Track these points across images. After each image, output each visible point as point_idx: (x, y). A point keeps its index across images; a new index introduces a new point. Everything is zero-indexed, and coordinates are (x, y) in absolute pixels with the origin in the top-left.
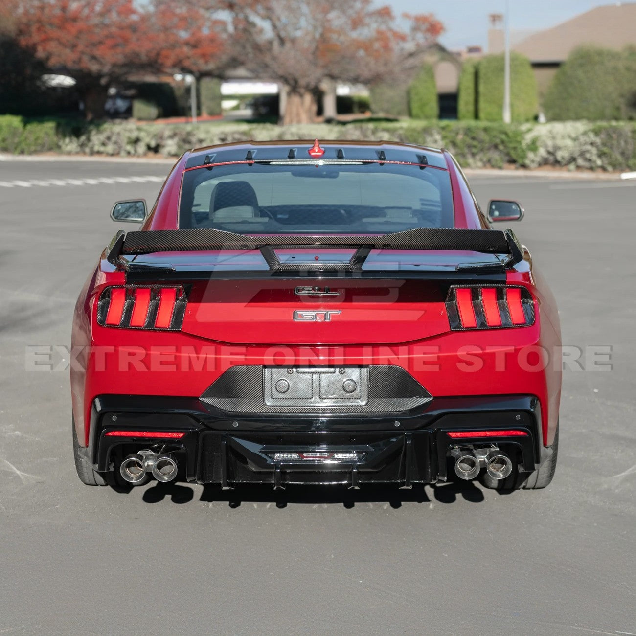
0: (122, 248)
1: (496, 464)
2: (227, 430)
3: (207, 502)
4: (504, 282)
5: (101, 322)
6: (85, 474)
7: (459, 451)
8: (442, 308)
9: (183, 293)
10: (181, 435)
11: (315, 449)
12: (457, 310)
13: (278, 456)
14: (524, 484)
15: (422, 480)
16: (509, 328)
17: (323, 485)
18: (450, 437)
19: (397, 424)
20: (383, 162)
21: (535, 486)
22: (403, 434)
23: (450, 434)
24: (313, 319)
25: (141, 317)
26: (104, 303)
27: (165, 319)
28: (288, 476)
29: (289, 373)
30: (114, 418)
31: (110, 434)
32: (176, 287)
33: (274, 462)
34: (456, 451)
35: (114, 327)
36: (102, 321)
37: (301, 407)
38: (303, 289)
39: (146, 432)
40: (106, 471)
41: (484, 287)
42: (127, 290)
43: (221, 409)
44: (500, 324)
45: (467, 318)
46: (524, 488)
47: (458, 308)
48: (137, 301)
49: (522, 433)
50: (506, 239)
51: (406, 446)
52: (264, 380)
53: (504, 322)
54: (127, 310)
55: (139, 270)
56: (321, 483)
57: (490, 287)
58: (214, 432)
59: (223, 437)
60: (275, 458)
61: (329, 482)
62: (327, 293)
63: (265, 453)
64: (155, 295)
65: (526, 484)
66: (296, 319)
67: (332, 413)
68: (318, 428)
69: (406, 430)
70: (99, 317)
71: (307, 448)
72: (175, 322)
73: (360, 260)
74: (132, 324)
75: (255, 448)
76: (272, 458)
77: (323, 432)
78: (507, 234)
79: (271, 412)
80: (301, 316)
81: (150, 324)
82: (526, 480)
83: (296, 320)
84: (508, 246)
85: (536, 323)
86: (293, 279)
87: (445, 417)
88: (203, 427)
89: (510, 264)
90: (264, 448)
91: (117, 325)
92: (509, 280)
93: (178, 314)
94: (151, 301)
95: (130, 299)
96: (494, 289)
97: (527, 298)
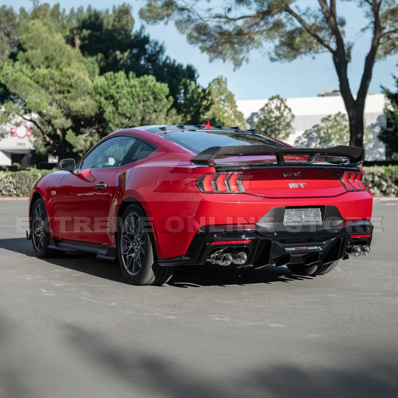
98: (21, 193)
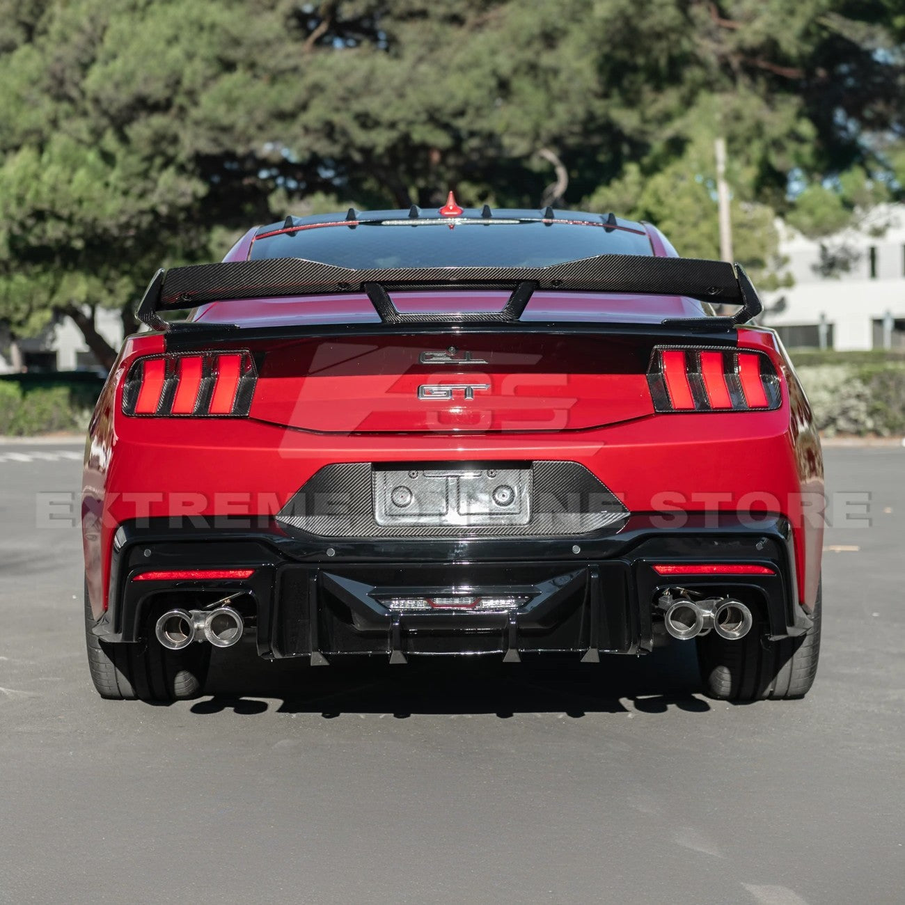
0: (159, 297)
1: (728, 625)
2: (317, 562)
3: (288, 714)
4: (734, 343)
5: (128, 411)
6: (103, 675)
7: (670, 599)
8: (641, 382)
9: (252, 361)
10: (249, 573)
11: (452, 591)
12: (665, 385)
13: (396, 605)
14: (770, 689)
15: (615, 649)
16: (743, 412)
17: (465, 656)
18: (655, 573)
19: (577, 550)
20: (550, 221)
21: (787, 691)
22: (585, 566)
23: (657, 567)
24: (448, 396)
25: (187, 401)
26: (133, 386)
27: (225, 401)
28: (411, 641)
29: (411, 477)
30: (147, 553)
31: (141, 577)
32: (242, 353)
33: (389, 613)
34: (666, 598)
35: (147, 416)
36: (130, 410)
37: (430, 528)
38: (432, 356)
39: (195, 570)
40: (134, 642)
41: (704, 349)
42: (166, 361)
43: (308, 532)
44: (728, 406)
45: (680, 396)
46: (772, 697)
47: (666, 382)
48: (183, 379)
49: (766, 571)
50: (736, 277)
51: (590, 583)
52: (375, 488)
53: (735, 403)
54: (167, 393)
55: (185, 330)
56: (462, 654)
57: (713, 350)
58: (298, 566)
59: (313, 573)
60: (392, 606)
61: (474, 651)
62: (468, 360)
63: (377, 599)
64: (210, 368)
65: (774, 687)
66: (423, 396)
67: (478, 536)
68: (458, 558)
69: (590, 559)
70: (125, 404)
71: (440, 590)
72: (239, 406)
73: (518, 305)
74: (175, 411)
75: (361, 591)
76: (387, 608)
77: (463, 563)
78: (738, 267)
79: (385, 536)
80: (430, 393)
81: (200, 410)
82: (774, 680)
83: (421, 399)
84: (739, 287)
85: (784, 405)
86: (416, 334)
87: (648, 542)
88: (282, 560)
89: (742, 318)
90: (374, 591)
91: (152, 413)
92: (742, 341)
93: (244, 395)
94: (203, 377)
95: (173, 377)
96: (719, 354)
97: (770, 373)
98: (886, 425)
